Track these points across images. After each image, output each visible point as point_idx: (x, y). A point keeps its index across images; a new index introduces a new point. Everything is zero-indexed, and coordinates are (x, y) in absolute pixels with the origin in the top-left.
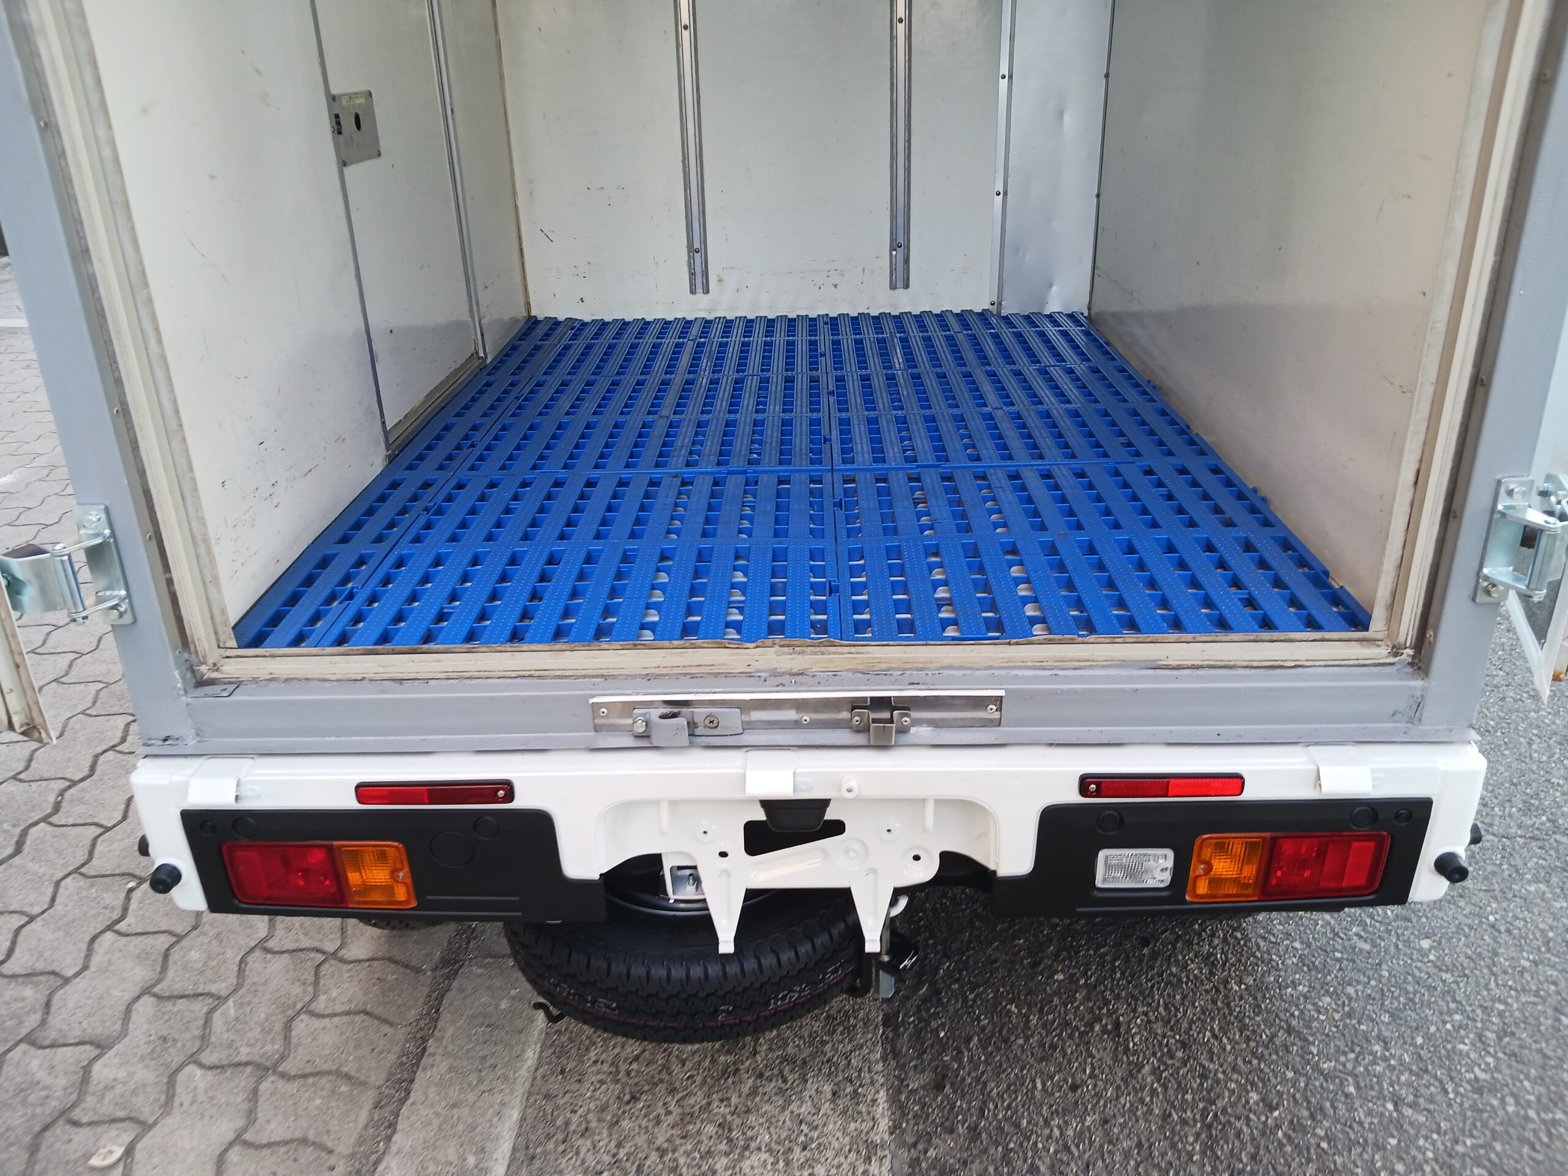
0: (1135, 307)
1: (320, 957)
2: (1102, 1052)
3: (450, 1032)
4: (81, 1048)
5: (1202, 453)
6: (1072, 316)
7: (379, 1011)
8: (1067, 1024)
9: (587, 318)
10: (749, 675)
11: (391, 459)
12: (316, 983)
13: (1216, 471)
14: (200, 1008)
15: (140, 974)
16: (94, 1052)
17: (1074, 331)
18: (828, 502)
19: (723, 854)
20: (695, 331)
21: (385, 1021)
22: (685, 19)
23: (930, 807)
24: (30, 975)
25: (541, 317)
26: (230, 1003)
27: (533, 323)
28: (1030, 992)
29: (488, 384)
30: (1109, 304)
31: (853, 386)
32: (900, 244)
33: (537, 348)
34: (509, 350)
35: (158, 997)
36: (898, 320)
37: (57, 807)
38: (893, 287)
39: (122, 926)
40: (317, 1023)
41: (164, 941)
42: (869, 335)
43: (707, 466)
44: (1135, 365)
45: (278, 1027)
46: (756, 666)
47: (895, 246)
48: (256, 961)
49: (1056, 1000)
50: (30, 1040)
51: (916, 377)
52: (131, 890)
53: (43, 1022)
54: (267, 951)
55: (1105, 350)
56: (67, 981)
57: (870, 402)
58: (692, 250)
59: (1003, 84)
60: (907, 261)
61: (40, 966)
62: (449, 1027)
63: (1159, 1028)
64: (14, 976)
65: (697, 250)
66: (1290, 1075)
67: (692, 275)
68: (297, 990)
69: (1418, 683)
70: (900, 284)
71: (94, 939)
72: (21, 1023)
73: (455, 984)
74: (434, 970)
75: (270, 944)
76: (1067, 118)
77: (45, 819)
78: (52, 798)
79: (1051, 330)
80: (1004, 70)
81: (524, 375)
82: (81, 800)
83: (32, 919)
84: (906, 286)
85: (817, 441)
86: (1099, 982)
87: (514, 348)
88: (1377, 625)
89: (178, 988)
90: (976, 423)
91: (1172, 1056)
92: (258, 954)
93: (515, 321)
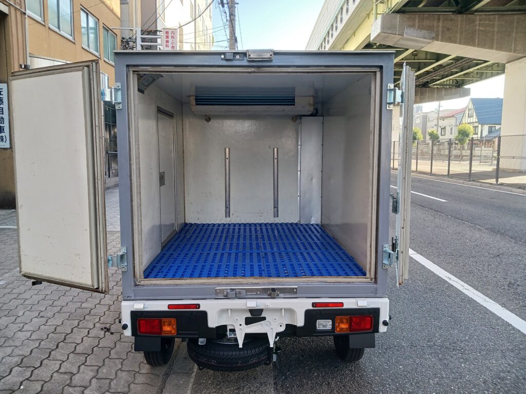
0: (332, 223)
1: (135, 372)
2: (325, 388)
3: (168, 388)
4: (80, 388)
5: (342, 250)
6: (317, 225)
7: (150, 384)
8: (317, 383)
9: (199, 223)
10: (247, 284)
11: (162, 250)
12: (134, 377)
13: (344, 253)
14: (108, 381)
15: (92, 374)
16: (84, 389)
17: (317, 227)
18: (261, 257)
19: (241, 325)
20: (227, 226)
21: (152, 386)
22: (227, 157)
23: (283, 310)
24: (65, 373)
25: (188, 223)
26: (115, 381)
27: (186, 224)
28: (309, 377)
29: (179, 236)
30: (326, 222)
31: (266, 236)
32: (276, 207)
33: (188, 229)
34: (181, 230)
35: (97, 379)
36: (276, 224)
37: (65, 339)
38: (274, 217)
39: (86, 364)
40: (135, 385)
41: (96, 368)
42: (269, 227)
43: (234, 251)
44: (330, 235)
45: (127, 385)
46: (249, 282)
47: (275, 207)
48: (119, 372)
49: (315, 379)
50: (68, 385)
51: (280, 235)
52: (86, 357)
53: (71, 382)
54: (122, 370)
55: (323, 231)
56: (74, 374)
57: (270, 240)
58: (226, 207)
59: (299, 173)
60: (278, 211)
61: (67, 371)
62: (168, 387)
63: (338, 383)
64: (62, 373)
65: (227, 207)
66: (367, 391)
67: (226, 213)
68: (130, 379)
69: (375, 286)
70: (276, 216)
71: (79, 367)
72: (66, 382)
73: (168, 379)
74: (163, 376)
75: (122, 369)
76: (313, 180)
77: (62, 341)
78: (63, 337)
79: (312, 228)
80: (299, 169)
81: (187, 234)
82: (70, 338)
83: (63, 362)
84: (278, 217)
85: (258, 247)
86: (325, 375)
87: (183, 229)
88: (368, 275)
89: (102, 377)
90: (293, 244)
91: (341, 388)
92: (119, 371)
93: (182, 224)
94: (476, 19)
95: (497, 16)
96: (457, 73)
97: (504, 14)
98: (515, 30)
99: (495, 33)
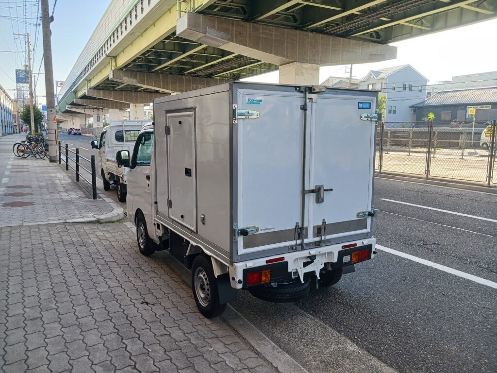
1: (204, 325)
19: (301, 268)
74: (223, 322)
94: (260, 28)
95: (274, 28)
96: (235, 68)
97: (279, 27)
98: (286, 41)
99: (273, 41)
